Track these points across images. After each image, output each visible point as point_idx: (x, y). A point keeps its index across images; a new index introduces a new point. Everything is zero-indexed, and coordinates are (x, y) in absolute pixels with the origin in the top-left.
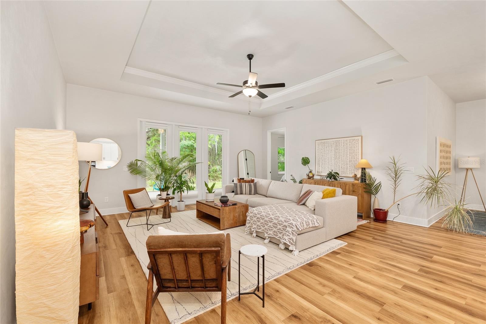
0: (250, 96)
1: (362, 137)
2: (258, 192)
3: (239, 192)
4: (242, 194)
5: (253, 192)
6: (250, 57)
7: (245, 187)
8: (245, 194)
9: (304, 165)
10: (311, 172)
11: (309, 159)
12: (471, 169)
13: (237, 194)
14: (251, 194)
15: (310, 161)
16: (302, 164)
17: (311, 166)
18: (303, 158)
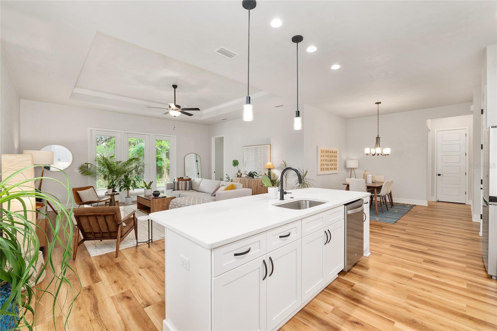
0: (175, 116)
1: (270, 145)
2: (193, 189)
3: (176, 188)
4: (179, 190)
5: (188, 188)
6: (175, 87)
7: (182, 184)
8: (181, 189)
9: (234, 166)
10: (239, 172)
11: (238, 162)
12: (353, 168)
13: (174, 190)
14: (186, 190)
15: (238, 163)
16: (233, 165)
17: (240, 166)
18: (234, 161)
